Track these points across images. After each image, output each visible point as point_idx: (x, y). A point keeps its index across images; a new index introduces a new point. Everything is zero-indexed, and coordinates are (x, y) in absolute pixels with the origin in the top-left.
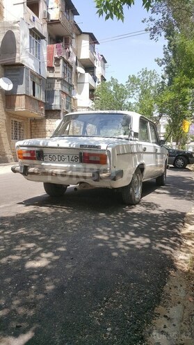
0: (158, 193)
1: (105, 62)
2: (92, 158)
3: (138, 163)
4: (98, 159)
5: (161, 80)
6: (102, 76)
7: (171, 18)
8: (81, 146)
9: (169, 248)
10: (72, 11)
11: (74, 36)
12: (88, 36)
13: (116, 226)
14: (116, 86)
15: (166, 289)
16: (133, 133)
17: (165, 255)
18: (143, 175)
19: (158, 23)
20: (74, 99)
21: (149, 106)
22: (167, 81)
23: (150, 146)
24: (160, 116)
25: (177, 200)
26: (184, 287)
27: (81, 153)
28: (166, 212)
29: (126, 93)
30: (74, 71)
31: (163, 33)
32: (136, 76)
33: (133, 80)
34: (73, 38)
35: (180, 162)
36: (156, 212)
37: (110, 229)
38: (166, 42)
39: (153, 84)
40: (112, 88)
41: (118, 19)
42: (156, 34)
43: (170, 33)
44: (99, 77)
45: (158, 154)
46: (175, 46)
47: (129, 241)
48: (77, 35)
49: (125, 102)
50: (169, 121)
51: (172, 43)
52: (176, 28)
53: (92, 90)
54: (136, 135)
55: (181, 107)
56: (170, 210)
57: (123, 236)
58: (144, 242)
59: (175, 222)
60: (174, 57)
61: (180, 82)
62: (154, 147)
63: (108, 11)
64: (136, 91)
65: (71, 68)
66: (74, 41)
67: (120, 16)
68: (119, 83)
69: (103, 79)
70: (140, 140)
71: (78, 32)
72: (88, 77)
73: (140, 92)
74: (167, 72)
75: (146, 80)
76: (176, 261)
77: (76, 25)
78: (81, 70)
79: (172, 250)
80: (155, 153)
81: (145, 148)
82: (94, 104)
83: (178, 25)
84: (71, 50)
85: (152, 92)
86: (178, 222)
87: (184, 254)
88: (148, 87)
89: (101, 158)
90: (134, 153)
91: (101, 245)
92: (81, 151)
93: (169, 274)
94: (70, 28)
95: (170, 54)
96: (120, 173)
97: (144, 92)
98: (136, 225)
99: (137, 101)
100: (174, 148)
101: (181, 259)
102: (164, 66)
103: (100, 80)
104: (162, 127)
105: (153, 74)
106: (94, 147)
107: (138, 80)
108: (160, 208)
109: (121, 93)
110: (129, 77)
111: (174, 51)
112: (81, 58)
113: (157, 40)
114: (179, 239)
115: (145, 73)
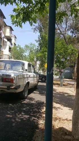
0: (35, 93)
1: (16, 38)
2: (7, 80)
3: (27, 82)
4: (10, 80)
5: (37, 48)
6: (15, 43)
7: (41, 25)
8: (3, 75)
9: (36, 119)
10: (3, 17)
11: (3, 26)
12: (9, 27)
13: (16, 110)
14: (20, 48)
15: (34, 138)
16: (25, 70)
17: (35, 122)
18: (29, 86)
19: (37, 27)
20: (2, 51)
21: (32, 58)
22: (39, 48)
23: (32, 74)
24: (37, 61)
25: (42, 96)
26: (41, 136)
27: (2, 78)
28: (37, 102)
29: (24, 51)
30: (2, 40)
31: (38, 31)
32: (28, 45)
33: (27, 46)
34: (3, 27)
35: (44, 79)
36: (33, 102)
37: (13, 112)
38: (39, 34)
39: (34, 49)
40: (18, 49)
41: (20, 27)
42: (36, 31)
43: (40, 31)
44: (13, 43)
45: (35, 77)
46: (42, 36)
47: (21, 117)
48: (5, 26)
49: (24, 54)
50: (40, 63)
51: (41, 35)
52: (43, 30)
53: (10, 48)
54: (26, 70)
55: (44, 59)
56: (38, 101)
57: (19, 115)
58: (27, 117)
59: (40, 106)
60: (42, 40)
61: (44, 50)
62: (34, 75)
63: (16, 24)
64: (28, 50)
65: (2, 39)
66: (3, 28)
67: (21, 26)
68: (21, 47)
69: (15, 44)
70: (28, 72)
71: (5, 25)
72: (8, 43)
73: (30, 51)
74: (39, 45)
75: (32, 47)
76: (39, 124)
77: (5, 23)
78: (6, 40)
79: (37, 119)
80: (34, 77)
81: (30, 76)
82: (10, 54)
83: (43, 29)
84: (2, 32)
85: (34, 52)
86: (41, 106)
87: (42, 121)
88: (33, 49)
89: (11, 80)
90: (25, 78)
91: (8, 120)
92: (3, 77)
93: (35, 131)
94: (2, 24)
95: (40, 38)
96: (19, 86)
97: (31, 51)
98: (24, 109)
99: (28, 54)
100: (42, 74)
101: (41, 123)
102: (38, 43)
103: (14, 45)
104: (38, 65)
105: (34, 45)
106: (8, 75)
107: (29, 47)
108: (35, 100)
109: (22, 51)
110: (25, 45)
111: (42, 38)
112: (6, 35)
113: (36, 33)
114: (41, 114)
115: (31, 44)
